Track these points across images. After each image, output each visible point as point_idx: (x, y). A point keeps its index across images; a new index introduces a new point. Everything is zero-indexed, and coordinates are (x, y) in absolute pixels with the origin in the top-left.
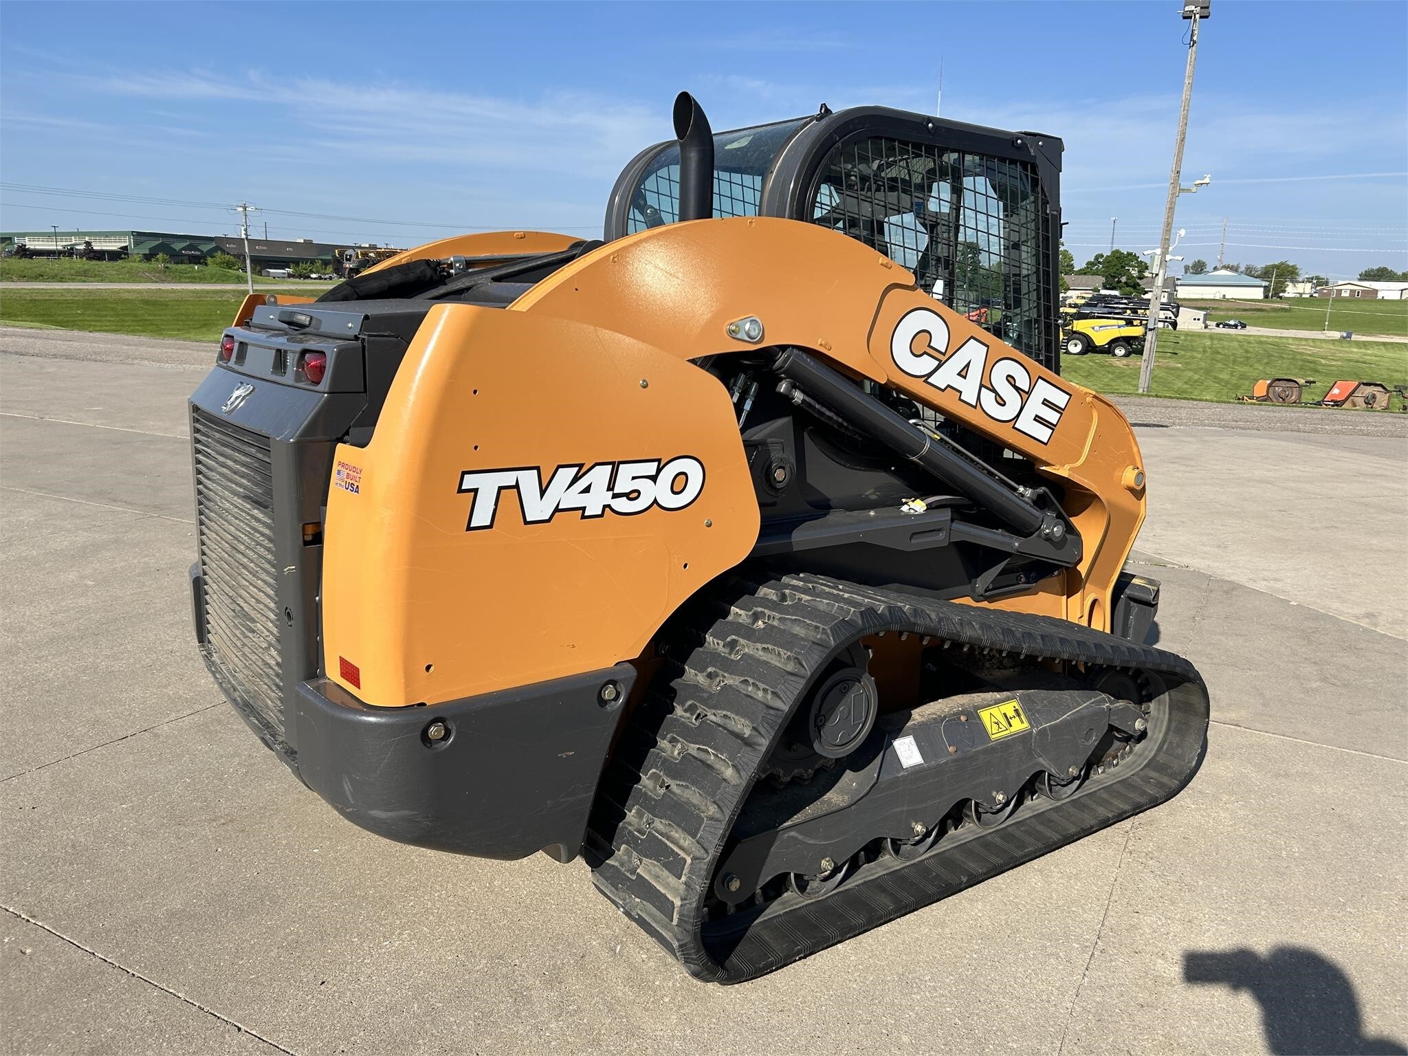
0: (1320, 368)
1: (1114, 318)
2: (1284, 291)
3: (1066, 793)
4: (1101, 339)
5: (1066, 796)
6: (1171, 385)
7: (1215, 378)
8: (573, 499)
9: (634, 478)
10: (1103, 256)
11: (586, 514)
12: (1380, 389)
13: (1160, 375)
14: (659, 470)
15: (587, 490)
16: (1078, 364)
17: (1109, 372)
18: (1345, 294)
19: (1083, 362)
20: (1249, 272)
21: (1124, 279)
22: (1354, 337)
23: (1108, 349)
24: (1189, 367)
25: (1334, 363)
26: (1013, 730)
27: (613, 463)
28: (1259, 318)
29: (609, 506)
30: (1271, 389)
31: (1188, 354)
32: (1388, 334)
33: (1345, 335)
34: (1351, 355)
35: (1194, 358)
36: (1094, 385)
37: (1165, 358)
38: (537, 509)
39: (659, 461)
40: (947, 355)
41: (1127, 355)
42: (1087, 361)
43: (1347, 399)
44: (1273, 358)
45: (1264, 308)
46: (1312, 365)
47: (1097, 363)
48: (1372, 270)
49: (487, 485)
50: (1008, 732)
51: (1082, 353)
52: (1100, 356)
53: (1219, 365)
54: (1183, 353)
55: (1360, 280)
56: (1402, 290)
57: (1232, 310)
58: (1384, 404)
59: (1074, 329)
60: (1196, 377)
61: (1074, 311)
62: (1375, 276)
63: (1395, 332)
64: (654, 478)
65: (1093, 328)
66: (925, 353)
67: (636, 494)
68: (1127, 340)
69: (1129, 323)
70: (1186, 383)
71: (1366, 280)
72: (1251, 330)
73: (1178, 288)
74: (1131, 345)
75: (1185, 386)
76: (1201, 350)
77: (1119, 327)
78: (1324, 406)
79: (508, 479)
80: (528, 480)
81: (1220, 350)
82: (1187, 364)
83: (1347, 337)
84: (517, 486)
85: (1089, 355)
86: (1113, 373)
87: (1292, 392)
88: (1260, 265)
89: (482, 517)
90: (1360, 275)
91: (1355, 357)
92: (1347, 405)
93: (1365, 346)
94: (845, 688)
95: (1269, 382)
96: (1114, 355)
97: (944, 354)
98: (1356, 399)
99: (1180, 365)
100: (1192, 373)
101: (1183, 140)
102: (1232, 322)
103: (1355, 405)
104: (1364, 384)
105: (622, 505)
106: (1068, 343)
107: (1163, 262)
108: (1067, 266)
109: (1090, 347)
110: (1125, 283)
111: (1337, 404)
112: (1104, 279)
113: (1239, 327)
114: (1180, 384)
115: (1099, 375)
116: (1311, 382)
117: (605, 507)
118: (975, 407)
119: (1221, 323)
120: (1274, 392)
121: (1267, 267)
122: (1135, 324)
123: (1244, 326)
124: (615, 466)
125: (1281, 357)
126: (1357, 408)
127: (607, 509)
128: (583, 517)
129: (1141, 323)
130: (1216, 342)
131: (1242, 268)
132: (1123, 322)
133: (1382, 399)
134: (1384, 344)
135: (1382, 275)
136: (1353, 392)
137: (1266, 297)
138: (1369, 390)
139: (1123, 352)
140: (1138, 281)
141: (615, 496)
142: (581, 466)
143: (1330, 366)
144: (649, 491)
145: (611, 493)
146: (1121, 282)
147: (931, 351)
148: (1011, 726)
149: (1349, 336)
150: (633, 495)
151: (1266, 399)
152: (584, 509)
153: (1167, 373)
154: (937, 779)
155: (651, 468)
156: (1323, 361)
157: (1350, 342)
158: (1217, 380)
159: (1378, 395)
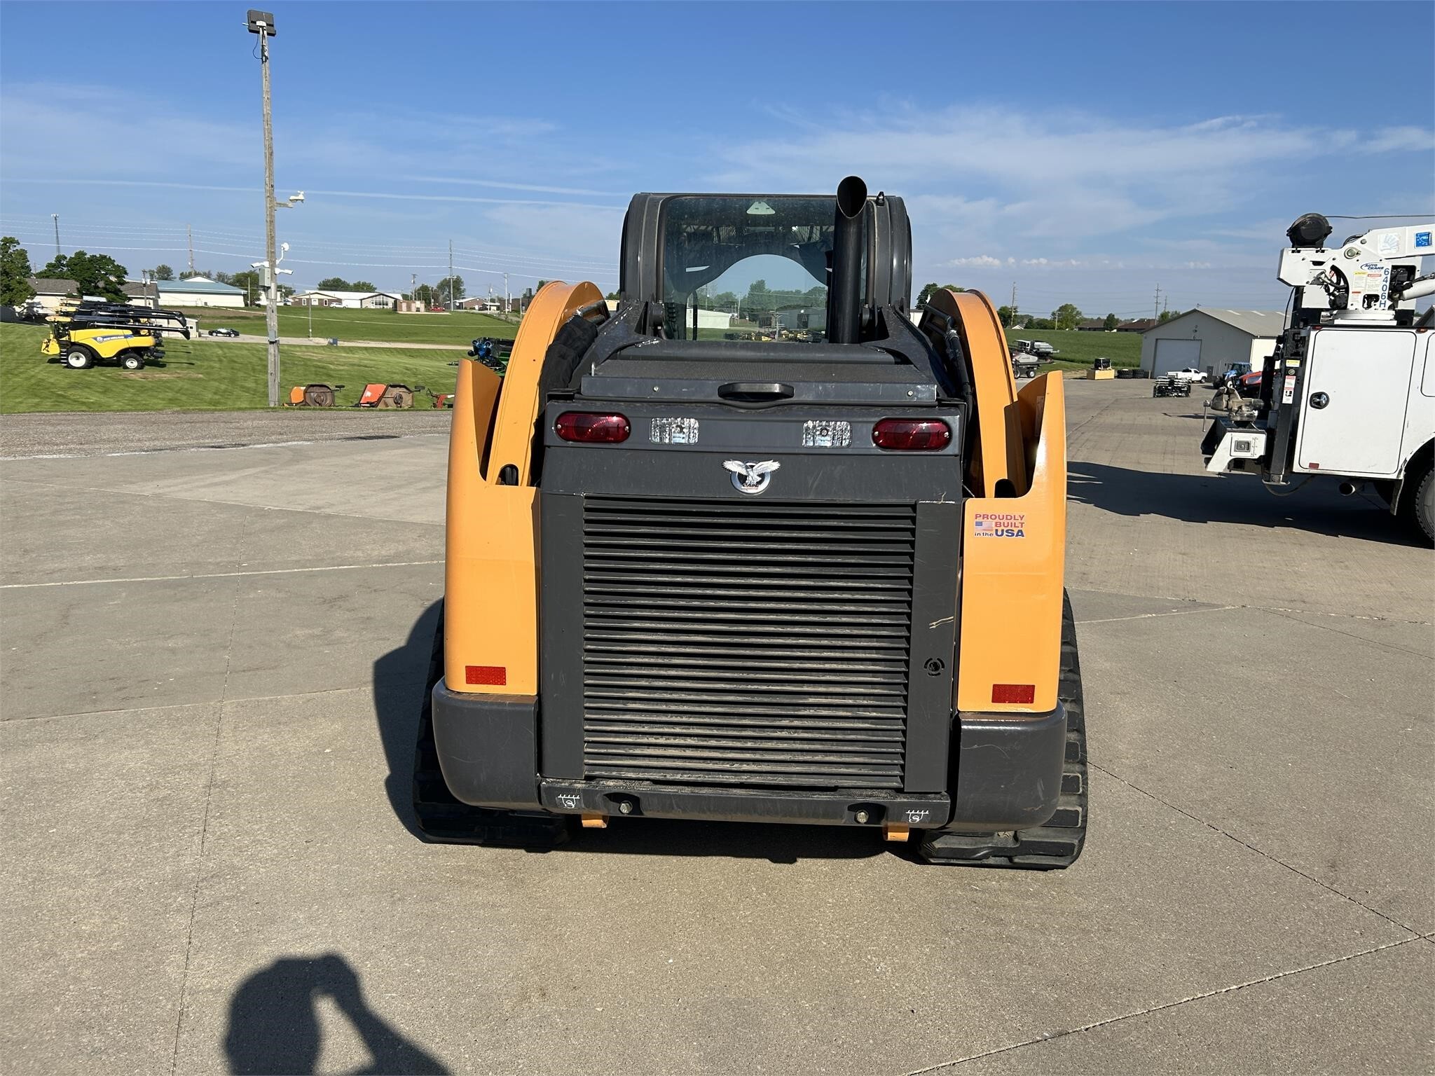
0: (332, 372)
1: (118, 328)
2: (259, 299)
4: (107, 350)
6: (201, 397)
7: (242, 387)
10: (66, 258)
12: (405, 390)
13: (185, 387)
16: (87, 378)
17: (127, 386)
18: (315, 303)
19: (93, 376)
20: (221, 278)
21: (101, 284)
22: (340, 343)
23: (118, 361)
24: (212, 377)
25: (342, 368)
28: (247, 325)
30: (307, 395)
31: (206, 363)
32: (364, 340)
33: (331, 341)
34: (350, 360)
35: (213, 368)
36: (118, 401)
37: (182, 369)
41: (140, 367)
42: (97, 374)
43: (379, 400)
44: (288, 365)
45: (248, 316)
46: (325, 371)
47: (109, 377)
48: (328, 281)
51: (86, 367)
52: (109, 369)
53: (240, 374)
54: (199, 363)
55: (320, 289)
56: (361, 300)
57: (218, 318)
58: (410, 403)
59: (73, 341)
60: (223, 387)
61: (68, 319)
62: (331, 286)
63: (369, 338)
65: (95, 339)
68: (137, 352)
69: (136, 332)
70: (215, 393)
71: (324, 290)
72: (244, 338)
73: (161, 294)
74: (142, 356)
75: (217, 397)
76: (216, 359)
77: (126, 337)
78: (362, 408)
81: (235, 359)
82: (208, 373)
83: (334, 343)
85: (96, 368)
86: (133, 387)
87: (326, 396)
88: (231, 273)
90: (319, 285)
91: (356, 361)
92: (381, 406)
93: (351, 351)
95: (304, 388)
96: (126, 368)
98: (387, 400)
99: (201, 376)
100: (217, 384)
101: (271, 154)
102: (224, 331)
103: (387, 406)
104: (392, 386)
106: (68, 356)
107: (273, 274)
108: (22, 267)
109: (95, 359)
110: (105, 288)
111: (373, 405)
112: (78, 284)
113: (233, 335)
114: (210, 396)
115: (118, 390)
116: (340, 387)
119: (213, 332)
120: (311, 398)
121: (238, 275)
122: (142, 333)
123: (237, 334)
125: (294, 364)
126: (389, 408)
129: (149, 332)
130: (226, 350)
131: (214, 275)
132: (129, 332)
133: (407, 399)
134: (366, 349)
135: (337, 285)
136: (384, 394)
137: (246, 305)
138: (396, 391)
139: (135, 364)
140: (119, 286)
143: (341, 370)
146: (98, 287)
149: (335, 342)
151: (304, 404)
153: (191, 384)
156: (332, 366)
157: (337, 347)
158: (247, 390)
159: (403, 395)
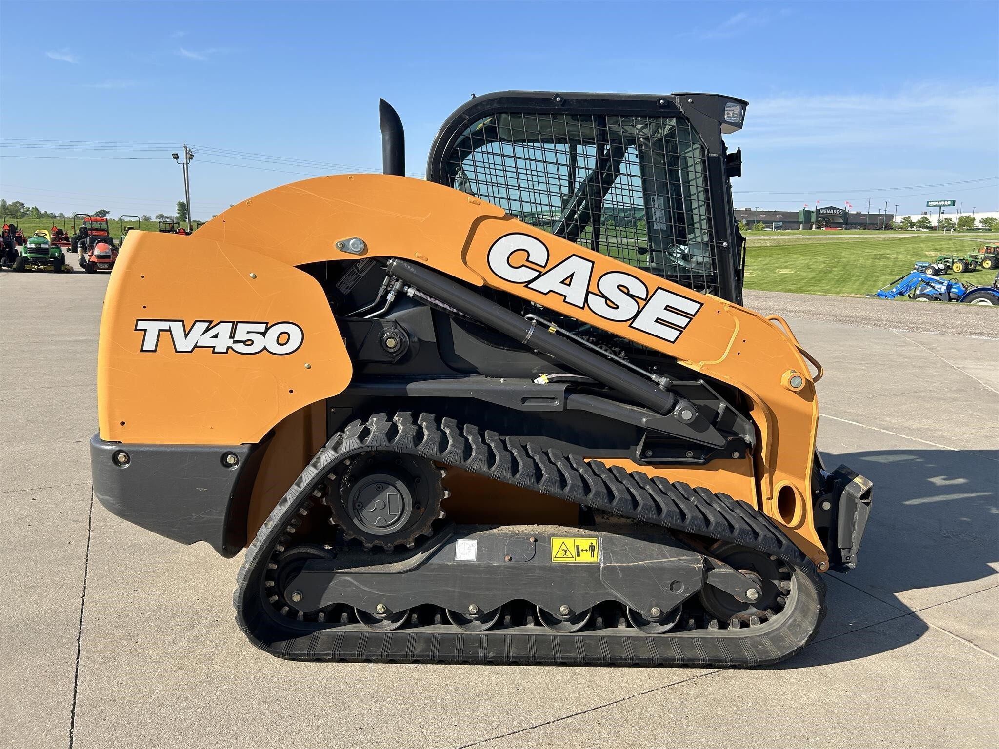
3: (659, 629)
5: (657, 632)
8: (206, 340)
9: (248, 332)
11: (215, 351)
14: (267, 329)
15: (216, 336)
26: (578, 559)
27: (233, 322)
29: (231, 347)
38: (184, 344)
39: (267, 323)
40: (547, 268)
49: (152, 328)
50: (574, 559)
64: (263, 334)
66: (523, 266)
67: (250, 342)
79: (165, 325)
80: (177, 328)
84: (170, 330)
89: (149, 345)
94: (379, 488)
97: (544, 267)
105: (240, 348)
117: (228, 348)
118: (583, 308)
124: (235, 325)
127: (230, 349)
128: (214, 352)
141: (235, 342)
142: (211, 322)
144: (259, 342)
145: (232, 340)
147: (529, 263)
148: (578, 555)
150: (249, 343)
152: (214, 347)
154: (488, 576)
155: (262, 328)
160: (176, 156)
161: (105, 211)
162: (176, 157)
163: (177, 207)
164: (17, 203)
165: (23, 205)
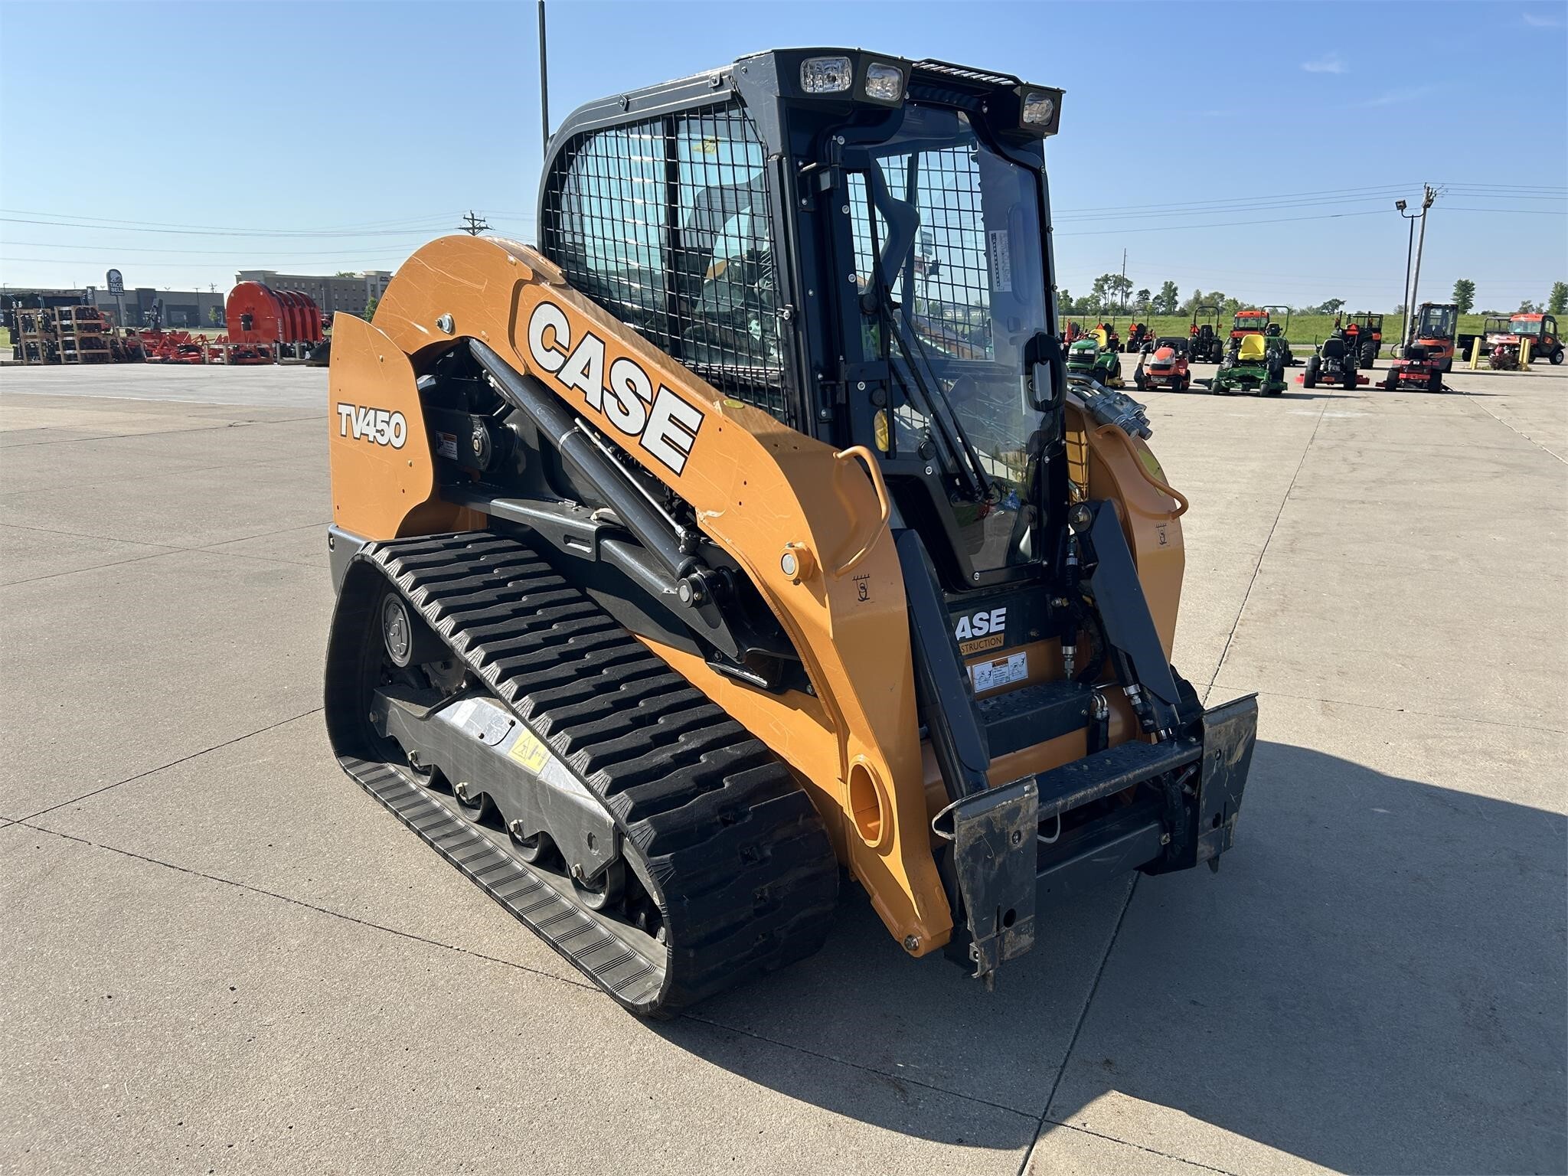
8: (365, 428)
9: (382, 421)
11: (369, 439)
14: (390, 419)
15: (368, 424)
26: (527, 761)
29: (375, 437)
39: (390, 412)
40: (571, 351)
50: (523, 760)
64: (388, 424)
66: (553, 348)
67: (383, 432)
79: (348, 410)
80: (353, 413)
84: (350, 415)
94: (395, 609)
97: (568, 350)
105: (379, 438)
118: (601, 412)
124: (376, 411)
141: (376, 431)
142: (366, 408)
147: (558, 346)
148: (530, 757)
152: (368, 435)
154: (468, 752)
155: (387, 416)
160: (1402, 204)
161: (1338, 301)
162: (1402, 206)
163: (1454, 290)
164: (1216, 293)
165: (1222, 296)
